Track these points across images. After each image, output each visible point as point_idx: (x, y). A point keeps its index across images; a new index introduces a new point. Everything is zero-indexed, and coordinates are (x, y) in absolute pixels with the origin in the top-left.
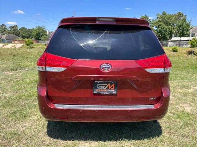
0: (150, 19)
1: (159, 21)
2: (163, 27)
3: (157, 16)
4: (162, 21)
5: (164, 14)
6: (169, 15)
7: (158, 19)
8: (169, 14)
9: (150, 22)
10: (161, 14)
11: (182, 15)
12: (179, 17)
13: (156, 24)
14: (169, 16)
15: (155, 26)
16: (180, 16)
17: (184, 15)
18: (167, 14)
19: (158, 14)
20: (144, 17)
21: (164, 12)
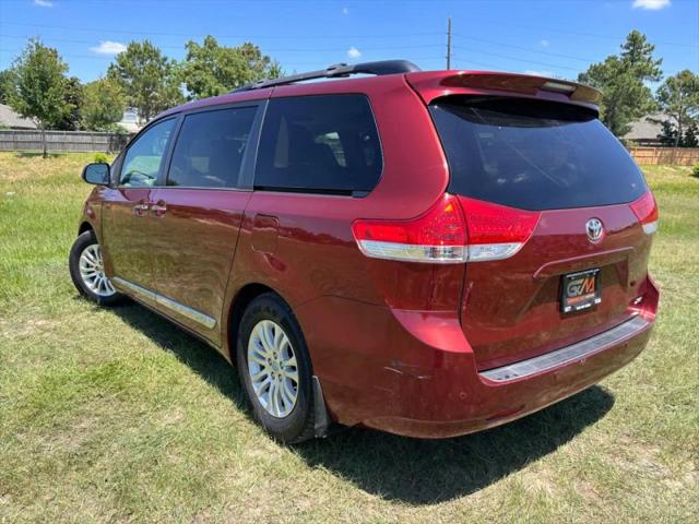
0: (165, 59)
1: (197, 68)
2: (213, 91)
3: (187, 52)
4: (207, 68)
5: (211, 45)
6: (229, 50)
7: (192, 60)
8: (228, 47)
9: (168, 67)
10: (202, 46)
11: (259, 54)
12: (252, 59)
13: (187, 78)
14: (228, 55)
15: (184, 85)
16: (251, 56)
17: (263, 54)
18: (220, 45)
19: (191, 43)
20: (142, 45)
21: (209, 37)
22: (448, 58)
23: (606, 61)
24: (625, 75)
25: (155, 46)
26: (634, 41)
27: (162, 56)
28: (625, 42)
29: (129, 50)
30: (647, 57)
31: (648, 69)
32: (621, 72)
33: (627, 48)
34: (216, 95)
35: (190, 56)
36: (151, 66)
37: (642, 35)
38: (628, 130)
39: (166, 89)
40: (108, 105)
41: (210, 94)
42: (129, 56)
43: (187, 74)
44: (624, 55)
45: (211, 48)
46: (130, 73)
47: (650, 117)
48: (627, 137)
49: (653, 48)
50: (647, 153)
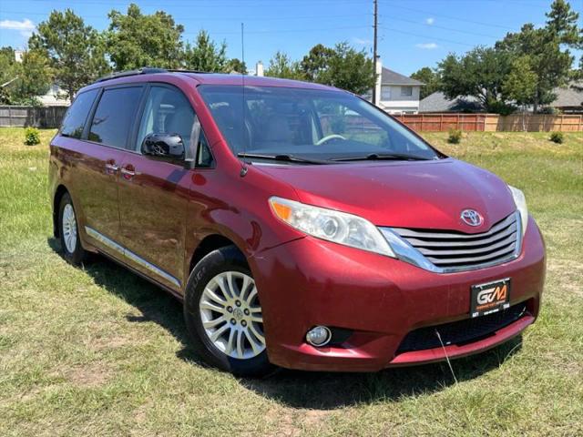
0: (89, 29)
1: (122, 38)
2: (141, 62)
3: (110, 21)
5: (134, 13)
7: (115, 30)
9: (93, 37)
10: (126, 15)
11: (172, 23)
13: (111, 48)
14: (152, 23)
17: (176, 23)
18: (144, 13)
19: (113, 12)
20: (64, 15)
21: (132, 5)
22: (375, 27)
23: (523, 29)
24: (552, 43)
25: (78, 15)
26: (559, 10)
27: (86, 25)
28: (550, 11)
29: (52, 19)
30: (572, 25)
31: (574, 37)
32: (547, 40)
33: (552, 16)
34: (144, 66)
35: (114, 25)
36: (77, 36)
37: (566, 3)
38: (554, 98)
39: (93, 60)
40: (35, 77)
41: (138, 65)
42: (51, 26)
43: (110, 44)
44: (549, 23)
45: (134, 17)
46: (53, 44)
47: (575, 85)
48: (553, 105)
49: (577, 17)
50: (573, 121)
